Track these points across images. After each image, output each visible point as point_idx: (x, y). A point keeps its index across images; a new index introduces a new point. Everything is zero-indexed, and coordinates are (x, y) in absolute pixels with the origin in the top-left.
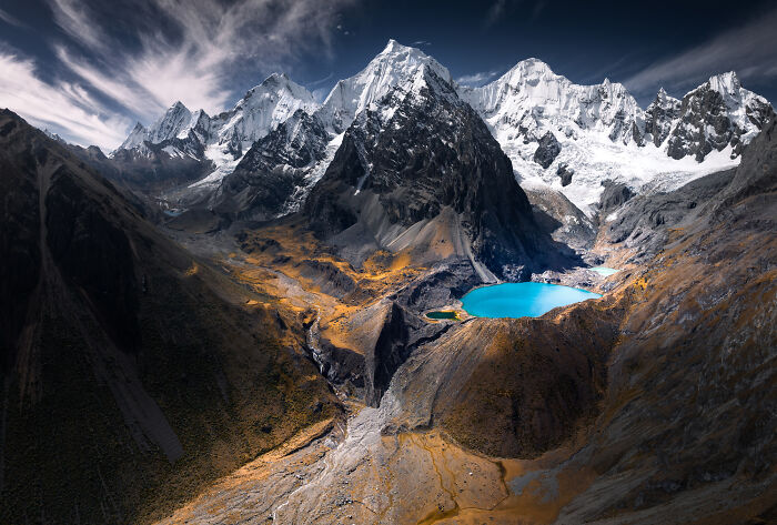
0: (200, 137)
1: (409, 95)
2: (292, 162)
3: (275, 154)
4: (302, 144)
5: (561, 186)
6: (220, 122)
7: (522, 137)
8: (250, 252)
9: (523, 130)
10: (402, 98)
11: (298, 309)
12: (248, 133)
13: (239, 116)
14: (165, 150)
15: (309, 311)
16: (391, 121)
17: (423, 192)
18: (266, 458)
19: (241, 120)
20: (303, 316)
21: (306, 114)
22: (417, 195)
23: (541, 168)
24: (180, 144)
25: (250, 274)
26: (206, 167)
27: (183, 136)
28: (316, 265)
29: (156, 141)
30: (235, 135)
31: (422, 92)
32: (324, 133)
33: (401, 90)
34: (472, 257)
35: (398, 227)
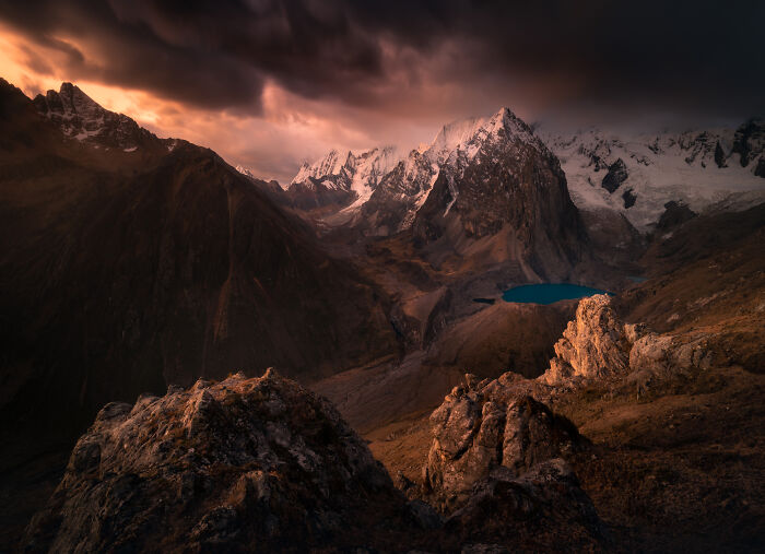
0: (348, 173)
1: (489, 136)
2: (407, 192)
3: (397, 186)
4: (414, 178)
5: (623, 208)
6: (362, 160)
7: (593, 166)
8: (372, 256)
9: (596, 159)
10: (484, 137)
11: (391, 293)
12: (382, 170)
13: (375, 156)
14: (324, 183)
15: (397, 294)
16: (474, 158)
17: (491, 214)
18: (352, 371)
19: (377, 159)
20: (392, 296)
21: (418, 154)
22: (487, 216)
23: (608, 192)
24: (334, 178)
25: (368, 271)
26: (352, 196)
27: (336, 172)
28: (410, 265)
29: (318, 177)
30: (373, 171)
31: (500, 133)
32: (430, 168)
33: (484, 131)
34: (522, 262)
35: (471, 240)
